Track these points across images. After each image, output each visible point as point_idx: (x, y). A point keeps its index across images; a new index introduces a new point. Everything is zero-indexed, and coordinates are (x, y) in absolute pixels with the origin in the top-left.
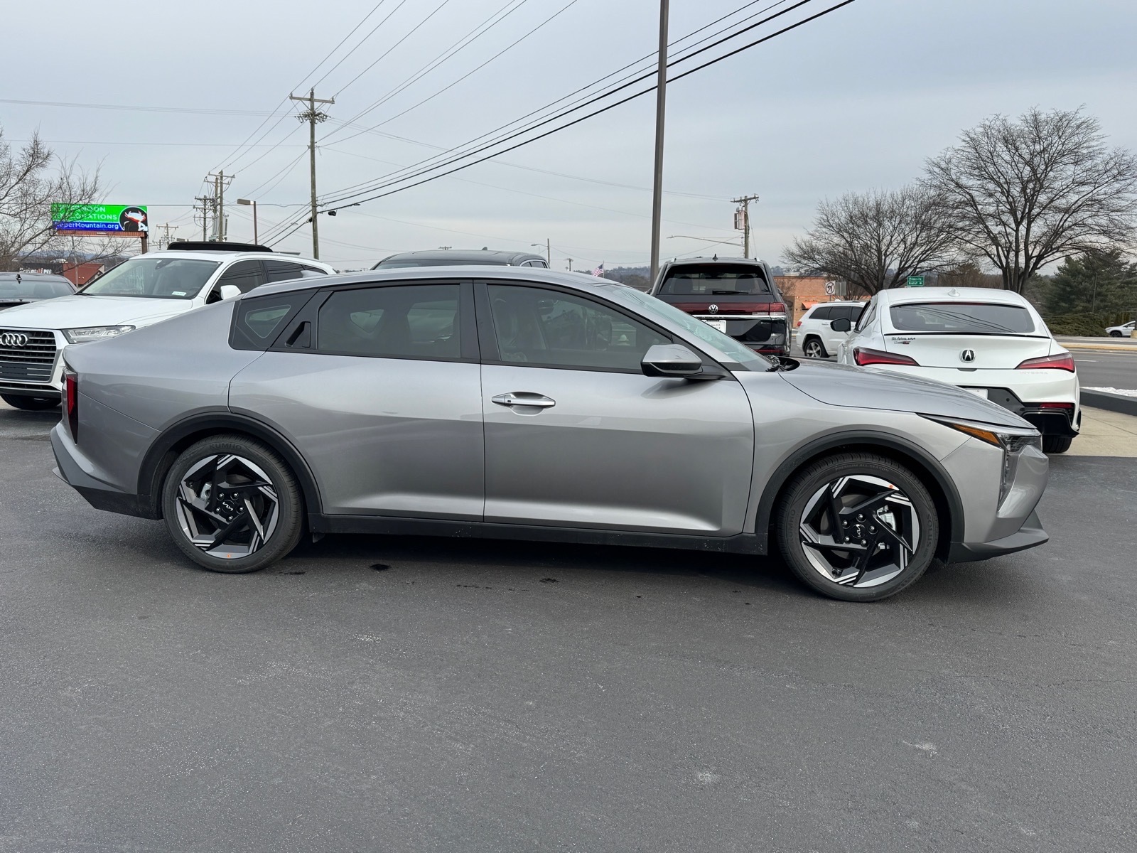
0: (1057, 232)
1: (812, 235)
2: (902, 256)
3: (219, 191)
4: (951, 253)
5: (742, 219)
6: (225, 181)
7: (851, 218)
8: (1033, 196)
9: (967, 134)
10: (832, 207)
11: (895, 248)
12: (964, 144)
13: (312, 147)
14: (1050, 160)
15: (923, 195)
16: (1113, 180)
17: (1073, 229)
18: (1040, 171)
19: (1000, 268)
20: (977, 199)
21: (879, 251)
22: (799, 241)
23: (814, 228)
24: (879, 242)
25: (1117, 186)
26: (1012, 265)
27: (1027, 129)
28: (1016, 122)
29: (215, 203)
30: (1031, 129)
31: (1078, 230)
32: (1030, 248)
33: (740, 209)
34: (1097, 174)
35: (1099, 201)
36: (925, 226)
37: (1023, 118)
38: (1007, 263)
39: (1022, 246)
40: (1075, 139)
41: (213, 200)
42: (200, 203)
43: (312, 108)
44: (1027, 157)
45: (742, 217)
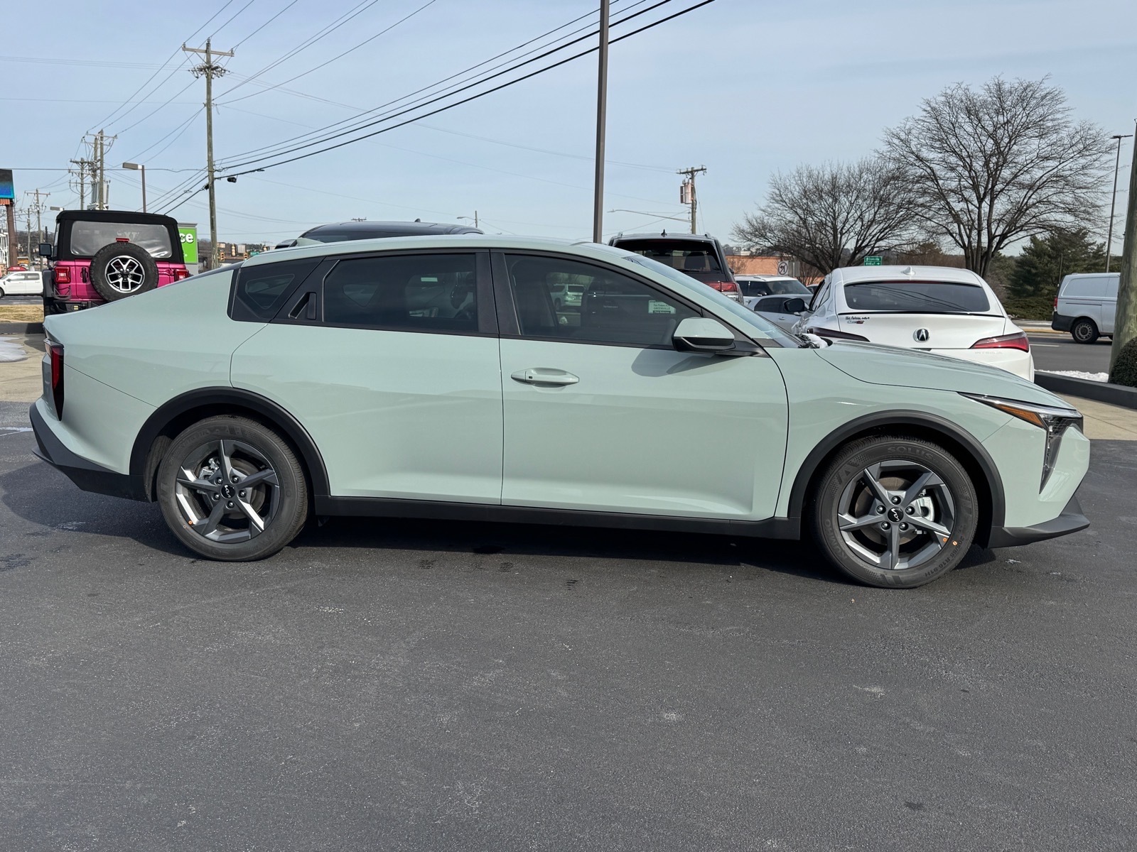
0: (1021, 210)
1: (764, 211)
2: (859, 234)
3: (99, 154)
4: (911, 232)
5: (688, 192)
6: (106, 142)
7: (805, 193)
8: (996, 170)
9: (928, 103)
10: (785, 180)
11: (852, 226)
12: (924, 113)
13: (208, 105)
14: (1014, 133)
15: (881, 169)
16: (1078, 155)
17: (1037, 207)
18: (1003, 144)
19: (962, 247)
20: (938, 173)
21: (834, 228)
22: (750, 217)
23: (765, 202)
24: (835, 219)
25: (1082, 161)
26: (975, 244)
27: (990, 99)
28: (979, 92)
29: (96, 167)
30: (995, 99)
31: (1042, 207)
32: (993, 227)
33: (686, 181)
34: (1062, 148)
35: (1064, 178)
36: (884, 201)
37: (986, 87)
38: (970, 242)
39: (985, 224)
40: (1040, 111)
41: (90, 163)
42: (76, 167)
43: (208, 61)
44: (990, 129)
45: (689, 190)
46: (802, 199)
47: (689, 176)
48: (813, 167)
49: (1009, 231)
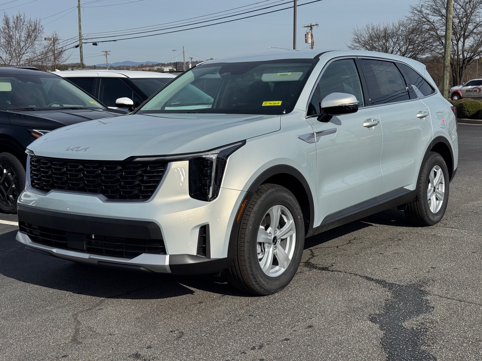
1: (350, 47)
7: (371, 37)
10: (360, 31)
13: (79, 7)
20: (436, 28)
23: (351, 43)
32: (465, 54)
33: (308, 31)
36: (411, 42)
39: (461, 52)
45: (310, 36)
46: (369, 41)
47: (310, 28)
48: (374, 24)
49: (473, 56)
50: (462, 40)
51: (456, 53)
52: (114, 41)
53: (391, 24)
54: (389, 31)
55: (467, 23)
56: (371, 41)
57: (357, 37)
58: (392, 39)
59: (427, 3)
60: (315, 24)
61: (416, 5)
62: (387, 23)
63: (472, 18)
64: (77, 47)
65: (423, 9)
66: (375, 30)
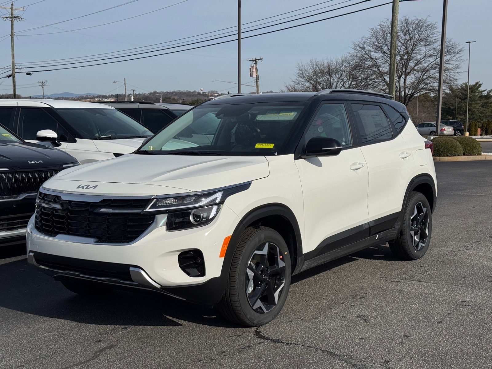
0: (419, 82)
12: (370, 35)
13: (12, 35)
14: (414, 45)
15: (352, 61)
20: (379, 64)
23: (295, 78)
32: (407, 90)
33: (253, 65)
39: (402, 89)
40: (426, 33)
43: (12, 14)
45: (254, 70)
46: (313, 76)
47: (254, 62)
48: (318, 60)
49: (414, 92)
50: (403, 76)
51: (398, 90)
52: (49, 71)
53: (334, 60)
54: (333, 67)
55: (408, 60)
56: (315, 77)
57: (301, 72)
58: (335, 75)
59: (369, 40)
60: (260, 58)
61: (358, 41)
62: (331, 59)
63: (413, 55)
64: (9, 76)
65: (365, 46)
66: (319, 65)
